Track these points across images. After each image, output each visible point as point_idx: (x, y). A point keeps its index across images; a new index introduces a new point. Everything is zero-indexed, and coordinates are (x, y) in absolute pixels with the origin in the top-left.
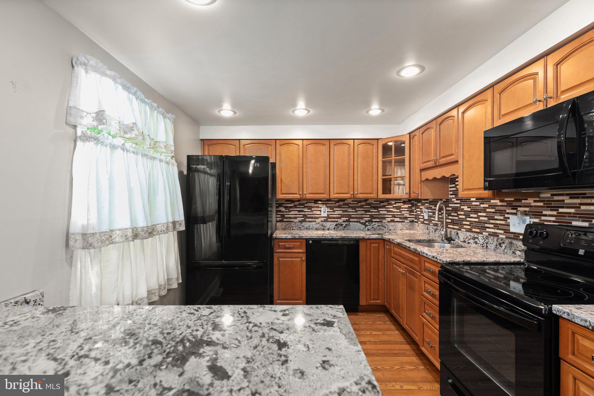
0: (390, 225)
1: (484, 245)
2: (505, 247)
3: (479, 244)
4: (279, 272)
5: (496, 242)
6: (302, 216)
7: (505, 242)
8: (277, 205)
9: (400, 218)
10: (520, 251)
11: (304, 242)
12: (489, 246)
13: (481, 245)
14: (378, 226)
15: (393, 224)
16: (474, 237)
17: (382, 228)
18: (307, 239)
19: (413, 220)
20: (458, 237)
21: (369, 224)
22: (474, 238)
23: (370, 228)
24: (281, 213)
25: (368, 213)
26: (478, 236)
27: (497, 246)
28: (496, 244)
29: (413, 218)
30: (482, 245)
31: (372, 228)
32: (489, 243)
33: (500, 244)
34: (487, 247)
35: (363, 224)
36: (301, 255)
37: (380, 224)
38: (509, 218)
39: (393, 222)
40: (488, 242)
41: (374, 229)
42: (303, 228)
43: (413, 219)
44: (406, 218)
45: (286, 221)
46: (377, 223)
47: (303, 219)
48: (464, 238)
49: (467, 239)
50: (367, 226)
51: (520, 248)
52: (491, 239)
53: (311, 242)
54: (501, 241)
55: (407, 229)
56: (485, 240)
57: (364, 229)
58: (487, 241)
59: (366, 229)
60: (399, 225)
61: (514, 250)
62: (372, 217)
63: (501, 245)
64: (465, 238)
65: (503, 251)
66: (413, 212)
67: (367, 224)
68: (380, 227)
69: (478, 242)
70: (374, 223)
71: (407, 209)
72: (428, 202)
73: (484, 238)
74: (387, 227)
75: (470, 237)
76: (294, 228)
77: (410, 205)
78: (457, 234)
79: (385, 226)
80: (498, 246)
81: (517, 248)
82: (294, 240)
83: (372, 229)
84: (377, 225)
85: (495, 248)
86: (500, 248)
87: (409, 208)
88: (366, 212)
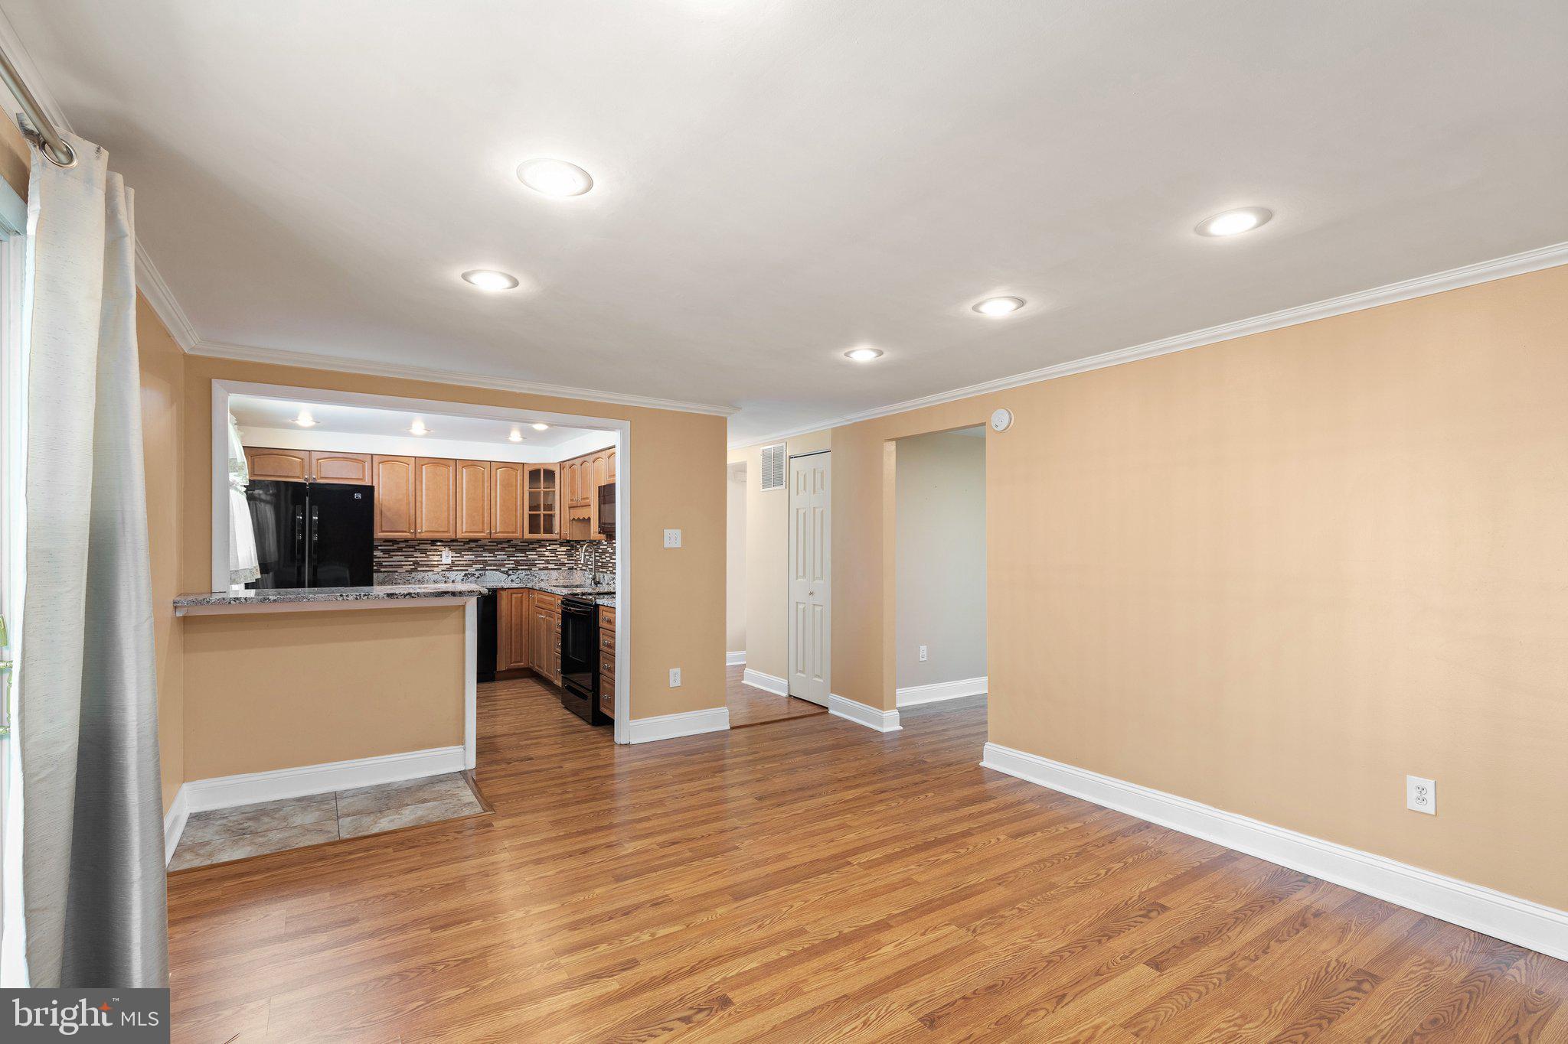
0: (542, 573)
6: (411, 563)
9: (556, 564)
15: (545, 571)
17: (530, 576)
19: (572, 567)
21: (513, 572)
23: (514, 577)
25: (511, 558)
31: (517, 576)
37: (529, 572)
39: (545, 569)
41: (520, 577)
42: (414, 580)
44: (564, 564)
46: (524, 570)
47: (413, 567)
55: (565, 579)
57: (507, 580)
59: (510, 578)
60: (555, 574)
62: (517, 563)
66: (573, 557)
67: (510, 572)
70: (520, 572)
71: (564, 553)
74: (537, 575)
76: (399, 581)
77: (569, 548)
79: (535, 573)
83: (517, 578)
84: (524, 572)
87: (568, 550)
88: (509, 556)
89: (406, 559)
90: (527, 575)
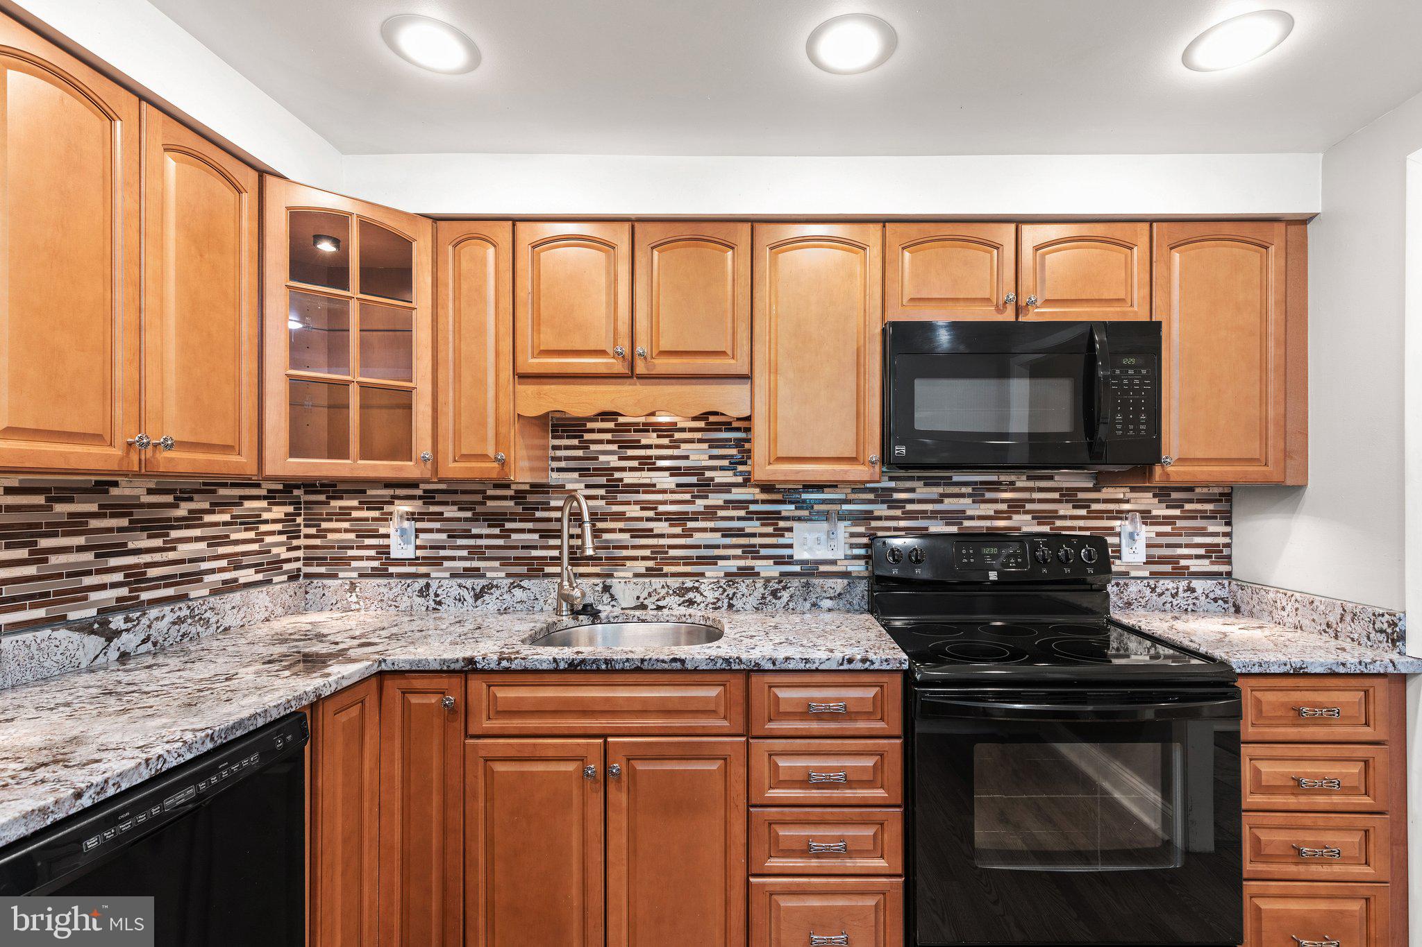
0: (228, 606)
1: (720, 604)
2: (791, 596)
3: (702, 605)
5: (762, 590)
7: (789, 585)
9: (258, 567)
10: (831, 598)
12: (737, 603)
13: (711, 606)
14: (174, 623)
15: (236, 597)
16: (680, 589)
17: (193, 630)
19: (299, 570)
20: (612, 597)
21: (127, 620)
22: (682, 591)
23: (130, 648)
25: (113, 562)
26: (697, 585)
27: (763, 598)
28: (764, 594)
29: (297, 559)
30: (714, 603)
31: (144, 642)
32: (739, 596)
33: (774, 594)
34: (731, 606)
35: (93, 632)
37: (185, 612)
38: (790, 530)
39: (232, 590)
40: (734, 594)
41: (155, 644)
43: (299, 564)
44: (277, 564)
46: (167, 609)
48: (638, 598)
49: (653, 599)
50: (111, 635)
51: (832, 591)
52: (744, 585)
54: (776, 586)
55: (288, 611)
56: (725, 590)
57: (101, 659)
58: (730, 591)
59: (113, 655)
60: (260, 598)
61: (815, 600)
62: (136, 578)
63: (779, 595)
64: (645, 594)
65: (784, 607)
66: (299, 537)
67: (117, 622)
68: (184, 628)
69: (699, 599)
70: (154, 613)
71: (279, 527)
72: (419, 492)
73: (721, 587)
74: (213, 620)
75: (663, 592)
77: (290, 509)
78: (607, 589)
79: (207, 615)
80: (770, 598)
81: (824, 595)
83: (143, 648)
84: (170, 618)
85: (760, 604)
86: (774, 601)
87: (290, 518)
88: (104, 551)
90: (179, 621)
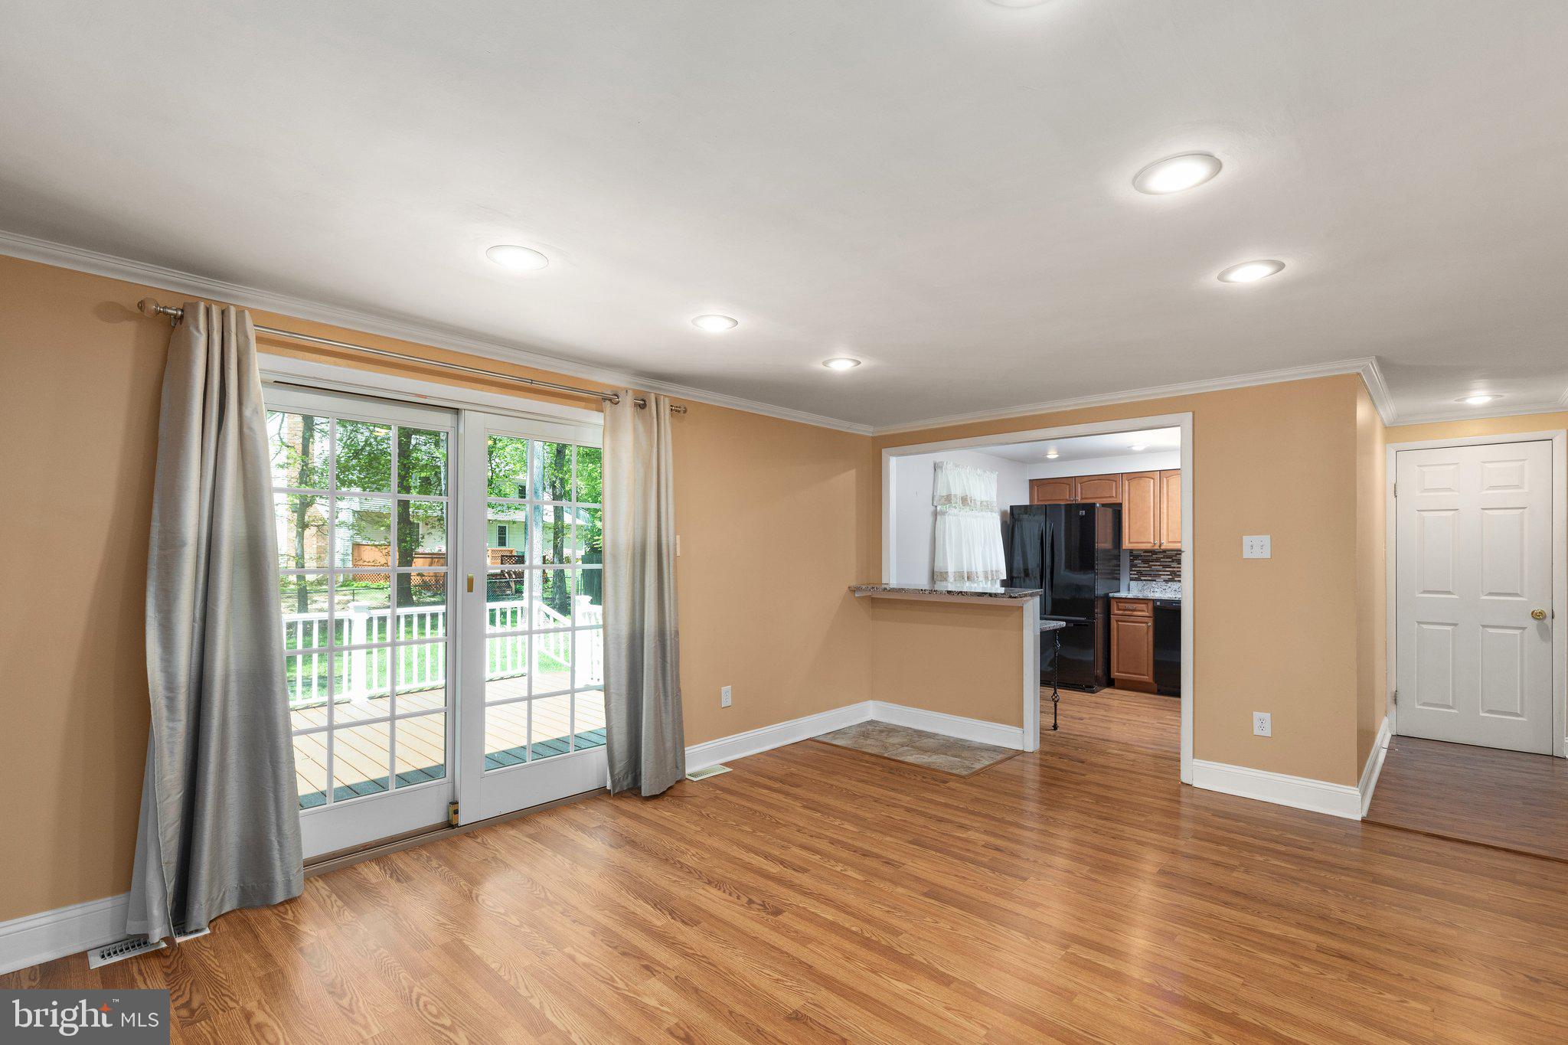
4: (1118, 639)
6: (1169, 573)
8: (1131, 558)
11: (1151, 605)
18: (1153, 600)
24: (1138, 569)
36: (1146, 619)
42: (1170, 590)
45: (1144, 580)
47: (1171, 577)
53: (1158, 603)
76: (1156, 590)
82: (1137, 601)
89: (1164, 569)
